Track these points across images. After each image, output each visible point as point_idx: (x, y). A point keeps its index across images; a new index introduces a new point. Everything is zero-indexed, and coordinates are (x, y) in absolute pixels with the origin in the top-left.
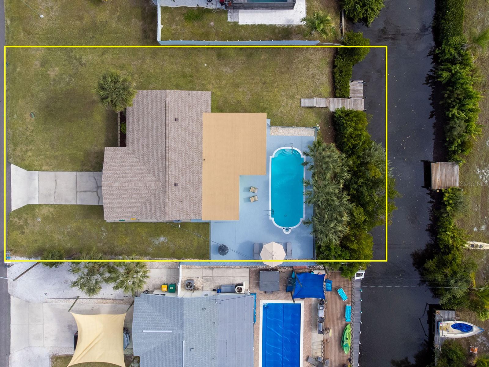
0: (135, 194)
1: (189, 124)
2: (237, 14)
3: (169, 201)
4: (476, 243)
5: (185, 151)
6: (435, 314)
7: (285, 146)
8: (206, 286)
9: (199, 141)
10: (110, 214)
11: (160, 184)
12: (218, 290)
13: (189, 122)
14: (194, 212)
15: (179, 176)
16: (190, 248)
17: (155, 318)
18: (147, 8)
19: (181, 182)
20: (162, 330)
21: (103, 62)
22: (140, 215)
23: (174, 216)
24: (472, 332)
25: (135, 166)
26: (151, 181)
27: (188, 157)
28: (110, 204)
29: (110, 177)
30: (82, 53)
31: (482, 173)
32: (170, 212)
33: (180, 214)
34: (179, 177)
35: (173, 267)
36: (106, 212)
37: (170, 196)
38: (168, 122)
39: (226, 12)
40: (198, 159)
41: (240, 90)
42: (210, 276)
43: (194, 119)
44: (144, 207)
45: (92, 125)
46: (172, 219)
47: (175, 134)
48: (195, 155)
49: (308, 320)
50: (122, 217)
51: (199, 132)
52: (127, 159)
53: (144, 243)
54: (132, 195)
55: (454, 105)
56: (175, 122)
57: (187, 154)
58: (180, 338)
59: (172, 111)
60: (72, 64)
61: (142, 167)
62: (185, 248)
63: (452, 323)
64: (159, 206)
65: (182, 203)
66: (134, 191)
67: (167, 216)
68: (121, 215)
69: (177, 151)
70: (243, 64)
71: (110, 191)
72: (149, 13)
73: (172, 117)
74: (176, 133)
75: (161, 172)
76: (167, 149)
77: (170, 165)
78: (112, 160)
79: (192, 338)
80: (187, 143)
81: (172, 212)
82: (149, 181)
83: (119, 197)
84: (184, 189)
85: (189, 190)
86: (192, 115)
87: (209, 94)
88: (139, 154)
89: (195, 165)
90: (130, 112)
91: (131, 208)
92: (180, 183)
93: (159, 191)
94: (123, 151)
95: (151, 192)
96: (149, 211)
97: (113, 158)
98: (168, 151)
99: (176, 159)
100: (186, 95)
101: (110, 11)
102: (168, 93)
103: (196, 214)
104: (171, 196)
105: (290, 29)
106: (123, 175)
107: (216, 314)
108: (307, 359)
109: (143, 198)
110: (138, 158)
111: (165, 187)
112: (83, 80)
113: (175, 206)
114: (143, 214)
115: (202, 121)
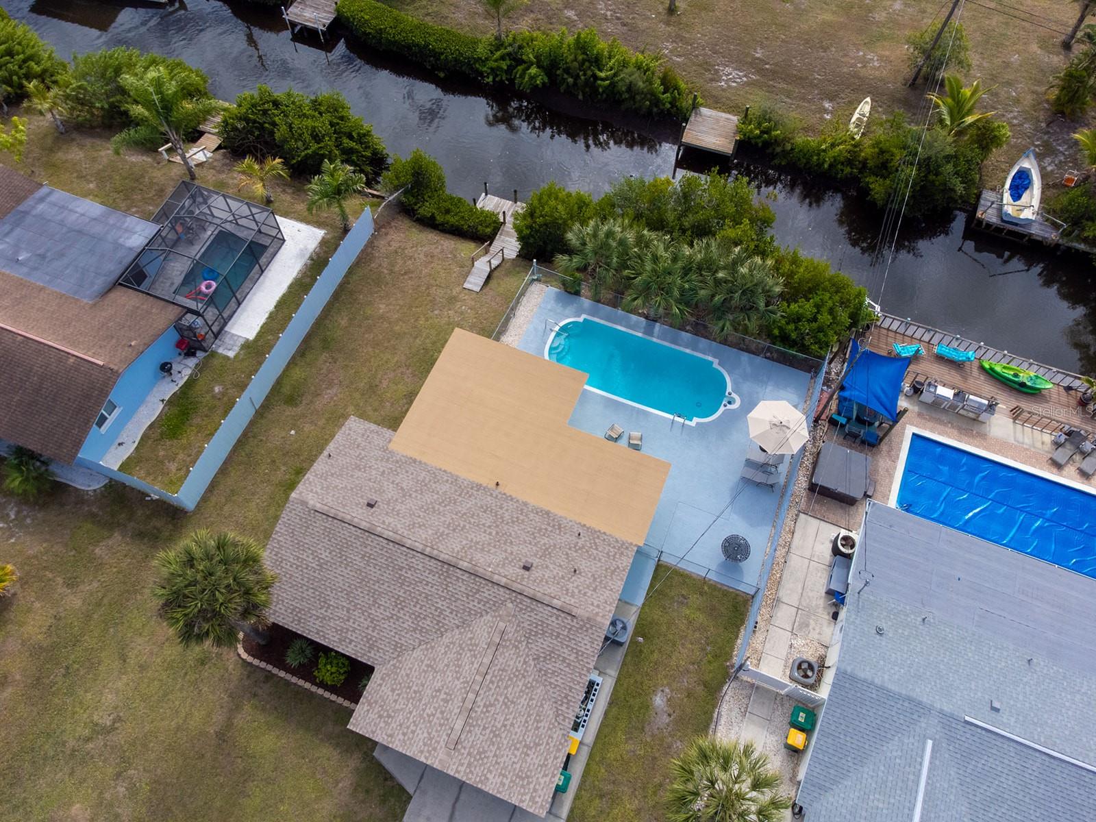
0: (506, 688)
1: (397, 484)
2: (229, 336)
3: (563, 600)
4: (853, 120)
5: (454, 517)
6: (984, 223)
7: (545, 343)
8: (819, 634)
9: (448, 480)
10: (535, 790)
11: (510, 605)
12: (836, 598)
13: (393, 481)
14: (614, 556)
15: (509, 551)
16: (707, 638)
17: (880, 780)
18: (94, 509)
19: (525, 552)
20: (920, 770)
21: (142, 668)
22: (569, 701)
23: (606, 602)
24: (1032, 170)
25: (435, 660)
26: (491, 627)
27: (474, 514)
28: (504, 776)
29: (431, 739)
30: (85, 716)
31: (727, 82)
32: (592, 608)
33: (605, 588)
34: (512, 553)
35: (745, 701)
36: (522, 801)
37: (549, 591)
38: (364, 523)
39: (214, 354)
40: (489, 498)
41: (385, 384)
42: (794, 614)
43: (391, 469)
44: (552, 681)
45: (275, 769)
46: (610, 611)
47: (404, 521)
48: (476, 499)
49: (956, 432)
50: (556, 758)
51: (428, 471)
52: (408, 675)
53: (654, 758)
54: (506, 697)
55: (592, 76)
56: (374, 509)
57: (465, 514)
58: (953, 725)
59: (344, 506)
60: (92, 757)
61: (446, 640)
62: (703, 649)
63: (1007, 197)
64: (565, 633)
65: (580, 574)
66: (498, 686)
67: (599, 619)
68: (550, 761)
69: (447, 531)
70: (335, 362)
71: (469, 754)
72: (109, 509)
73: (360, 511)
74: (403, 517)
75: (478, 591)
76: (428, 550)
77: (471, 559)
78: (389, 716)
79: (959, 694)
80: (440, 504)
81: (592, 604)
82: (489, 633)
83: (496, 736)
84: (546, 553)
85: (555, 545)
86: (381, 470)
87: (355, 421)
88: (408, 636)
89: (501, 508)
90: (294, 620)
91: (541, 721)
92: (526, 556)
93: (526, 616)
94: (382, 679)
95: (520, 642)
96: (567, 669)
97: (385, 714)
98: (435, 552)
99: (464, 542)
100: (327, 463)
101: (37, 599)
102: (297, 496)
103: (622, 553)
104: (552, 589)
105: (319, 257)
106: (442, 700)
107: (899, 608)
108: (1058, 466)
109: (526, 671)
110: (417, 644)
111: (520, 594)
112: (151, 741)
113: (580, 592)
114: (571, 688)
115: (406, 457)
